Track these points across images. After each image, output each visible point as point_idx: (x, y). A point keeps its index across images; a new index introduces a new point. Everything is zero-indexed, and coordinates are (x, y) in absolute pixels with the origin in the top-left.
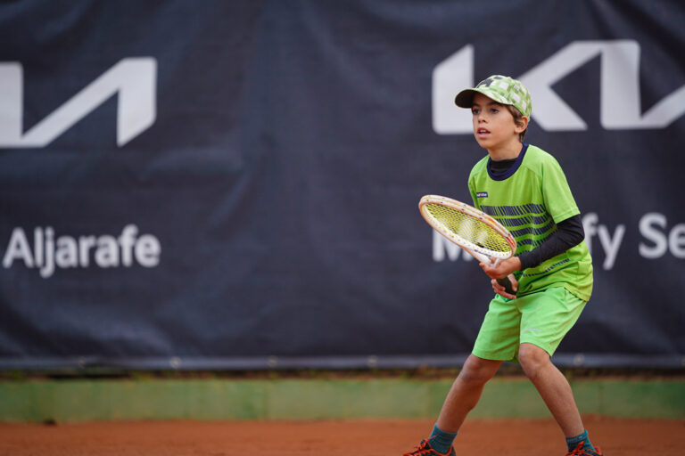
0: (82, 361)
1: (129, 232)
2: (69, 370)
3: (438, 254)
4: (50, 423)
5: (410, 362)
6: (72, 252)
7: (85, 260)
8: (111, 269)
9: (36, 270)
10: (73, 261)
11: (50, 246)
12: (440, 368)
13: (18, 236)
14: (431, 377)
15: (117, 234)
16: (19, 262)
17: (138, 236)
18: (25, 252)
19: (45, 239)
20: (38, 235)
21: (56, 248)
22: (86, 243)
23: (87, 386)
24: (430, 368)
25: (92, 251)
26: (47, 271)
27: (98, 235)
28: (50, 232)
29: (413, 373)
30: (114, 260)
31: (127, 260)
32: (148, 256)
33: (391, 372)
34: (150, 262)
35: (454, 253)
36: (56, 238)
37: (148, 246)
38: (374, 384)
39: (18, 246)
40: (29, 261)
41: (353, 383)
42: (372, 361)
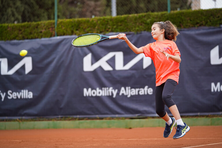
0: (137, 115)
1: (146, 87)
2: (134, 117)
3: (212, 90)
4: (130, 128)
5: (207, 114)
6: (134, 92)
7: (137, 94)
8: (142, 95)
9: (126, 96)
10: (134, 94)
11: (130, 90)
12: (213, 115)
13: (123, 89)
14: (211, 117)
15: (144, 88)
16: (123, 94)
17: (148, 88)
18: (124, 92)
19: (128, 89)
20: (127, 88)
21: (131, 91)
22: (137, 90)
23: (138, 120)
24: (211, 115)
25: (139, 91)
26: (129, 96)
27: (140, 88)
28: (130, 88)
29: (207, 116)
30: (143, 93)
31: (146, 93)
32: (150, 92)
33: (203, 116)
34: (151, 94)
35: (216, 90)
36: (131, 89)
37: (150, 90)
38: (199, 118)
39: (123, 91)
40: (125, 94)
41: (195, 119)
42: (199, 114)
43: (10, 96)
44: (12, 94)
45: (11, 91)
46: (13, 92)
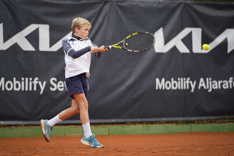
43: (53, 87)
44: (56, 83)
45: (55, 79)
46: (58, 81)
